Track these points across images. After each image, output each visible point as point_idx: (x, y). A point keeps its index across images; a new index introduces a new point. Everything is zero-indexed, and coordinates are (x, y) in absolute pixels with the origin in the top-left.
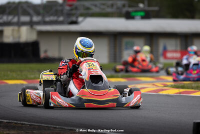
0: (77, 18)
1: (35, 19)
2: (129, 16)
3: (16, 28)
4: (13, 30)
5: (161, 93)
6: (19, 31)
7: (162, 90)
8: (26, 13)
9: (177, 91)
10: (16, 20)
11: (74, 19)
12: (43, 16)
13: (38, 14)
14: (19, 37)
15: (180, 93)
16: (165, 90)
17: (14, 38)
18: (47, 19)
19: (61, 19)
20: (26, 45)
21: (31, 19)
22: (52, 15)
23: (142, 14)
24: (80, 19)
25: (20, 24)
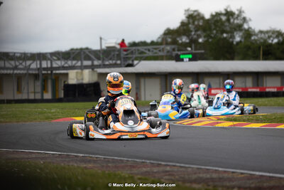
0: (133, 61)
1: (96, 63)
2: (178, 59)
3: (79, 71)
4: (77, 73)
5: (217, 125)
6: (82, 73)
7: (218, 123)
8: (88, 58)
9: (231, 123)
10: (79, 64)
11: (131, 62)
12: (103, 60)
13: (99, 59)
14: (82, 79)
15: (234, 125)
16: (220, 123)
17: (78, 79)
18: (107, 63)
19: (119, 62)
20: (89, 85)
21: (93, 63)
22: (110, 59)
23: (190, 56)
24: (136, 62)
25: (83, 68)
